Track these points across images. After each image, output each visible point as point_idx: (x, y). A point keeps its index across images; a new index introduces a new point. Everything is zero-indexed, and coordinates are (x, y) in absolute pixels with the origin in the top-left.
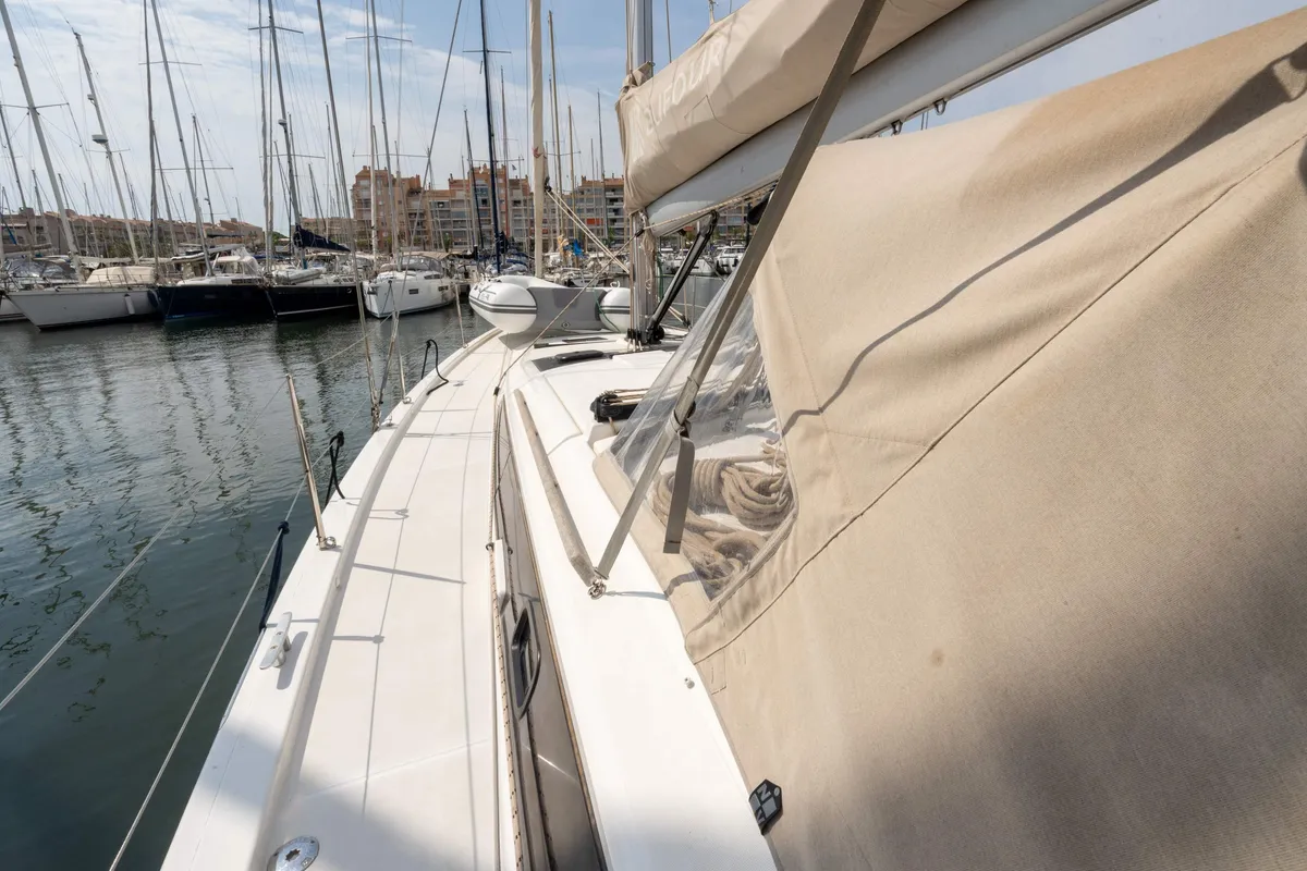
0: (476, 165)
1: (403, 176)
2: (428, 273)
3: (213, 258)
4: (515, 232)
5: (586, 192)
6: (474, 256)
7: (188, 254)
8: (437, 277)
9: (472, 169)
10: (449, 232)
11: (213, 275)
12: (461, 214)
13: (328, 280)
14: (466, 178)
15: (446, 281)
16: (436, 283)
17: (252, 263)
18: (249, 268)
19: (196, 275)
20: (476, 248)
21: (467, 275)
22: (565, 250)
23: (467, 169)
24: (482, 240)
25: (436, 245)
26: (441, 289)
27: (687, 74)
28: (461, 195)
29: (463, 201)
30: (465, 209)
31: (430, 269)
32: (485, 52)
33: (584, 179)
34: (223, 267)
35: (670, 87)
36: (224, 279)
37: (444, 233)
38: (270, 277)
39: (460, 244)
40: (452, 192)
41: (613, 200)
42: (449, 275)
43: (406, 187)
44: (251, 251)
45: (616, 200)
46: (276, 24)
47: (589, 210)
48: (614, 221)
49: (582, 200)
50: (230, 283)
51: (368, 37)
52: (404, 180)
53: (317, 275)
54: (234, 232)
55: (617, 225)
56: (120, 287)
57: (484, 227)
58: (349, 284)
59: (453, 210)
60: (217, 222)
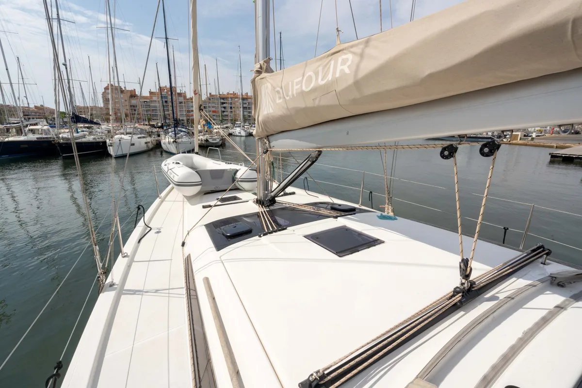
0: (161, 85)
1: (127, 89)
2: (139, 136)
3: (27, 126)
4: (181, 115)
5: (211, 99)
6: (162, 127)
8: (144, 137)
9: (160, 87)
10: (150, 114)
11: (26, 135)
12: (155, 107)
13: (90, 139)
14: (157, 91)
15: (149, 139)
16: (144, 140)
17: (48, 130)
18: (47, 132)
19: (17, 135)
20: (162, 124)
21: (159, 136)
22: (204, 126)
23: (158, 87)
24: (165, 118)
25: (143, 120)
26: (146, 143)
27: (317, 74)
28: (155, 98)
29: (156, 101)
30: (157, 104)
31: (141, 134)
32: (167, 38)
33: (210, 94)
34: (33, 131)
35: (300, 79)
36: (32, 137)
37: (147, 115)
38: (58, 138)
39: (156, 119)
40: (151, 97)
41: (223, 103)
42: (150, 136)
43: (129, 95)
45: (224, 103)
46: (60, 18)
47: (213, 107)
48: (224, 112)
49: (210, 103)
50: (36, 139)
51: (107, 27)
52: (128, 91)
53: (84, 136)
54: (41, 113)
55: (225, 113)
57: (166, 113)
58: (101, 140)
59: (151, 105)
60: (31, 106)
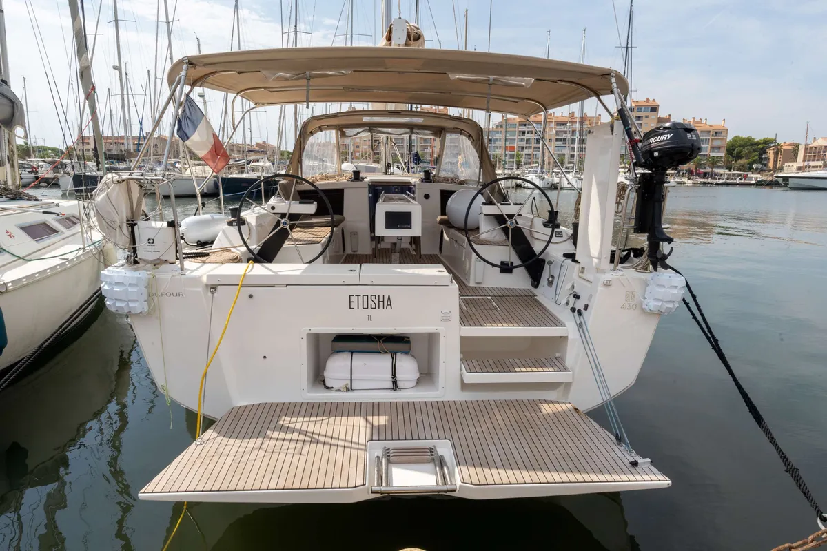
3: (249, 163)
7: (236, 161)
11: (248, 173)
17: (270, 166)
18: (268, 170)
19: (239, 172)
34: (253, 169)
36: (253, 175)
44: (269, 160)
47: (507, 140)
54: (262, 149)
56: (202, 177)
60: (254, 143)
